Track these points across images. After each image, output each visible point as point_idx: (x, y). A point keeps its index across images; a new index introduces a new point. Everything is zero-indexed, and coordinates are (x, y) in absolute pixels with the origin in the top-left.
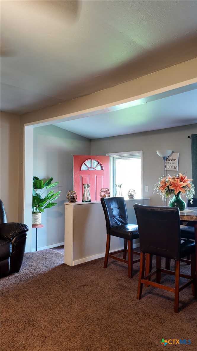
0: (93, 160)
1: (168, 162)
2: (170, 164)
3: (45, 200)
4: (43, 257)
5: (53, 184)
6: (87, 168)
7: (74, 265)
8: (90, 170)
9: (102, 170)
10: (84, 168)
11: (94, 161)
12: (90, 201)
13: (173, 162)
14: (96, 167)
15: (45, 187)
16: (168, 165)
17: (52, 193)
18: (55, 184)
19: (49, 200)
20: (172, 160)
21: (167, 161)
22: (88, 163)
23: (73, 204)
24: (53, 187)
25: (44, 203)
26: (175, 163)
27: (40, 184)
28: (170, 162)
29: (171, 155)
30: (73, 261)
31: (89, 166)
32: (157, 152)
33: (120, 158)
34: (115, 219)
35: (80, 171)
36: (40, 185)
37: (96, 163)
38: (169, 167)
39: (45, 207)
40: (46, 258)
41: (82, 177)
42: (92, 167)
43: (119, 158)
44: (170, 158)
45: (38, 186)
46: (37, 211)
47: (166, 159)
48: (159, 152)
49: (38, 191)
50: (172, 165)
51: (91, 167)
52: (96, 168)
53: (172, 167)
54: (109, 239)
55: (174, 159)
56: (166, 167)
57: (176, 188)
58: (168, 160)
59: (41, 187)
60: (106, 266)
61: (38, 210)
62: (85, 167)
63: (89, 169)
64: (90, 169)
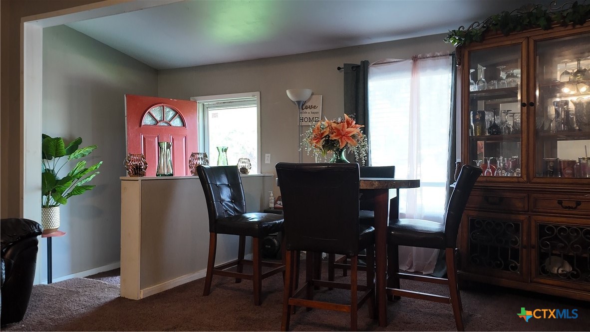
0: (165, 107)
1: (305, 110)
2: (307, 114)
3: (67, 179)
4: (70, 291)
5: (84, 150)
6: (154, 122)
7: (142, 298)
8: (159, 126)
9: (184, 126)
10: (147, 120)
11: (167, 110)
12: (172, 175)
13: (313, 110)
14: (173, 120)
15: (66, 157)
16: (304, 116)
17: (82, 166)
18: (87, 149)
19: (76, 180)
20: (311, 107)
21: (303, 109)
22: (156, 111)
23: (139, 178)
24: (83, 155)
25: (66, 185)
26: (316, 113)
27: (56, 147)
28: (308, 110)
29: (309, 99)
30: (140, 289)
31: (158, 119)
32: (288, 93)
33: (217, 105)
34: (223, 204)
35: (140, 125)
36: (57, 150)
37: (171, 114)
38: (306, 120)
39: (69, 195)
40: (79, 292)
41: (144, 139)
42: (165, 120)
43: (214, 106)
44: (308, 104)
45: (52, 150)
46: (49, 204)
47: (301, 105)
48: (292, 93)
49: (50, 165)
50: (311, 116)
51: (163, 120)
52: (172, 123)
53: (311, 119)
54: (214, 240)
55: (315, 106)
56: (302, 120)
57: (341, 138)
58: (304, 107)
59: (58, 155)
60: (207, 292)
61: (52, 202)
62: (150, 118)
63: (158, 124)
64: (160, 124)
